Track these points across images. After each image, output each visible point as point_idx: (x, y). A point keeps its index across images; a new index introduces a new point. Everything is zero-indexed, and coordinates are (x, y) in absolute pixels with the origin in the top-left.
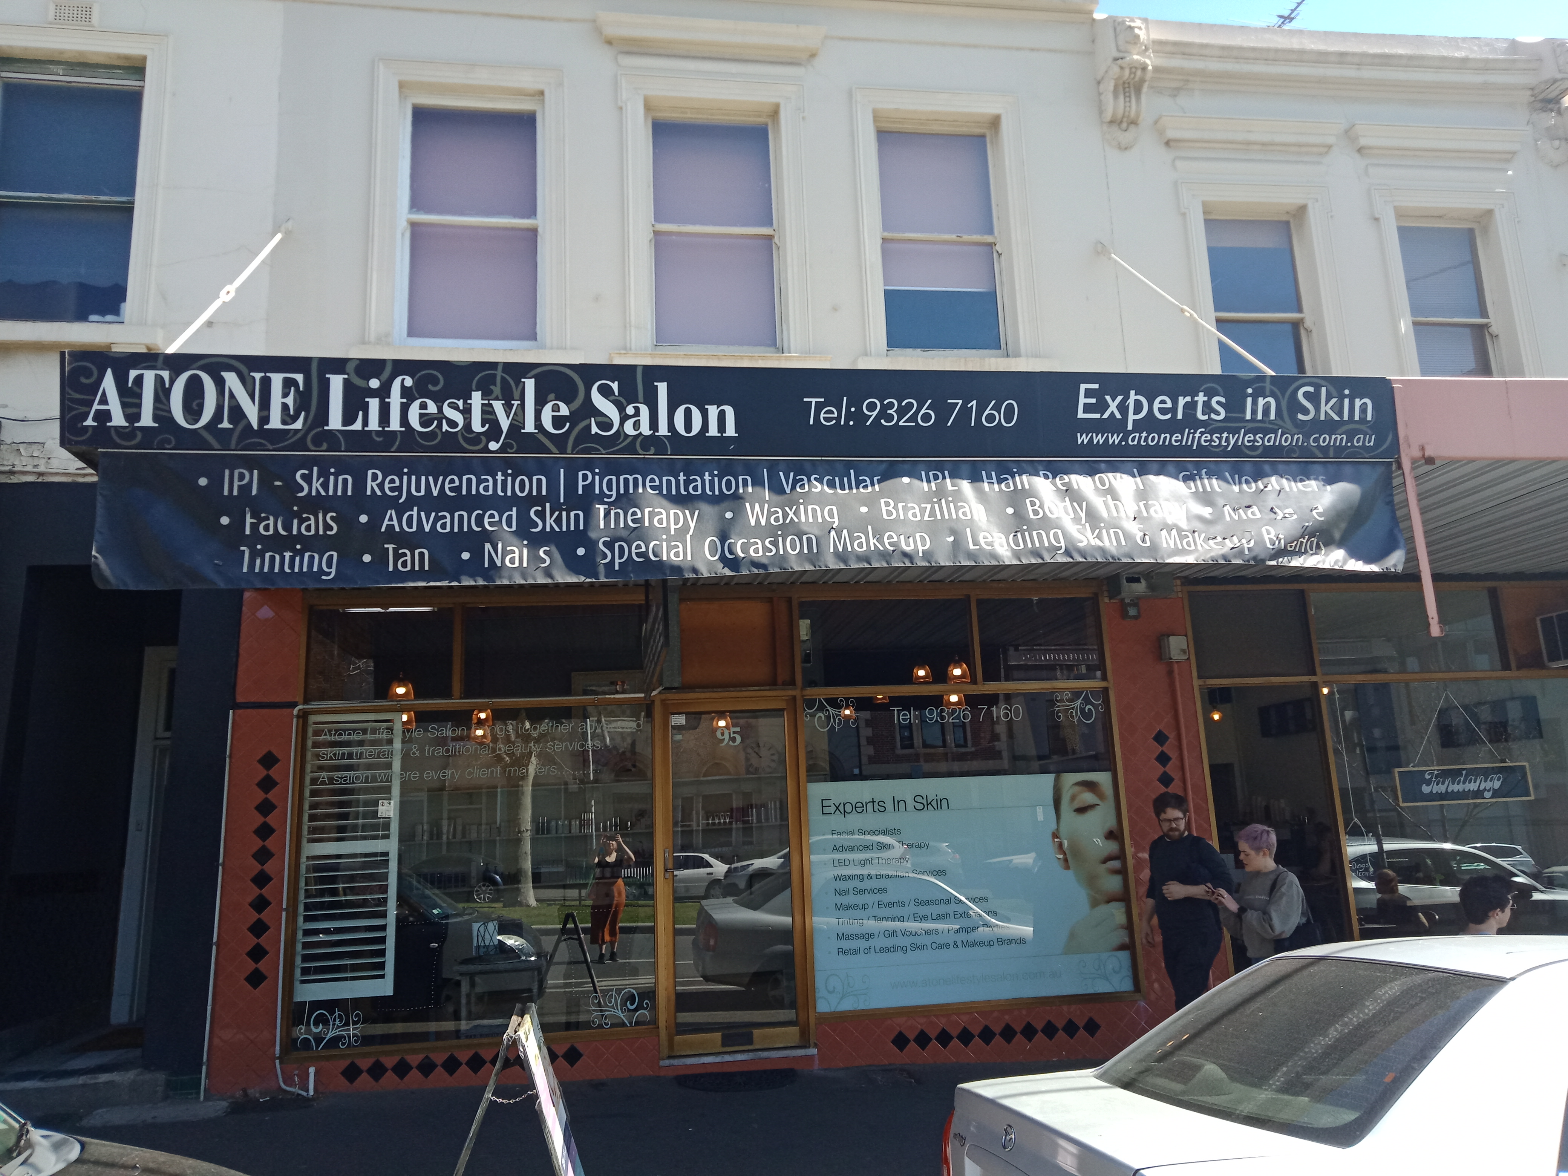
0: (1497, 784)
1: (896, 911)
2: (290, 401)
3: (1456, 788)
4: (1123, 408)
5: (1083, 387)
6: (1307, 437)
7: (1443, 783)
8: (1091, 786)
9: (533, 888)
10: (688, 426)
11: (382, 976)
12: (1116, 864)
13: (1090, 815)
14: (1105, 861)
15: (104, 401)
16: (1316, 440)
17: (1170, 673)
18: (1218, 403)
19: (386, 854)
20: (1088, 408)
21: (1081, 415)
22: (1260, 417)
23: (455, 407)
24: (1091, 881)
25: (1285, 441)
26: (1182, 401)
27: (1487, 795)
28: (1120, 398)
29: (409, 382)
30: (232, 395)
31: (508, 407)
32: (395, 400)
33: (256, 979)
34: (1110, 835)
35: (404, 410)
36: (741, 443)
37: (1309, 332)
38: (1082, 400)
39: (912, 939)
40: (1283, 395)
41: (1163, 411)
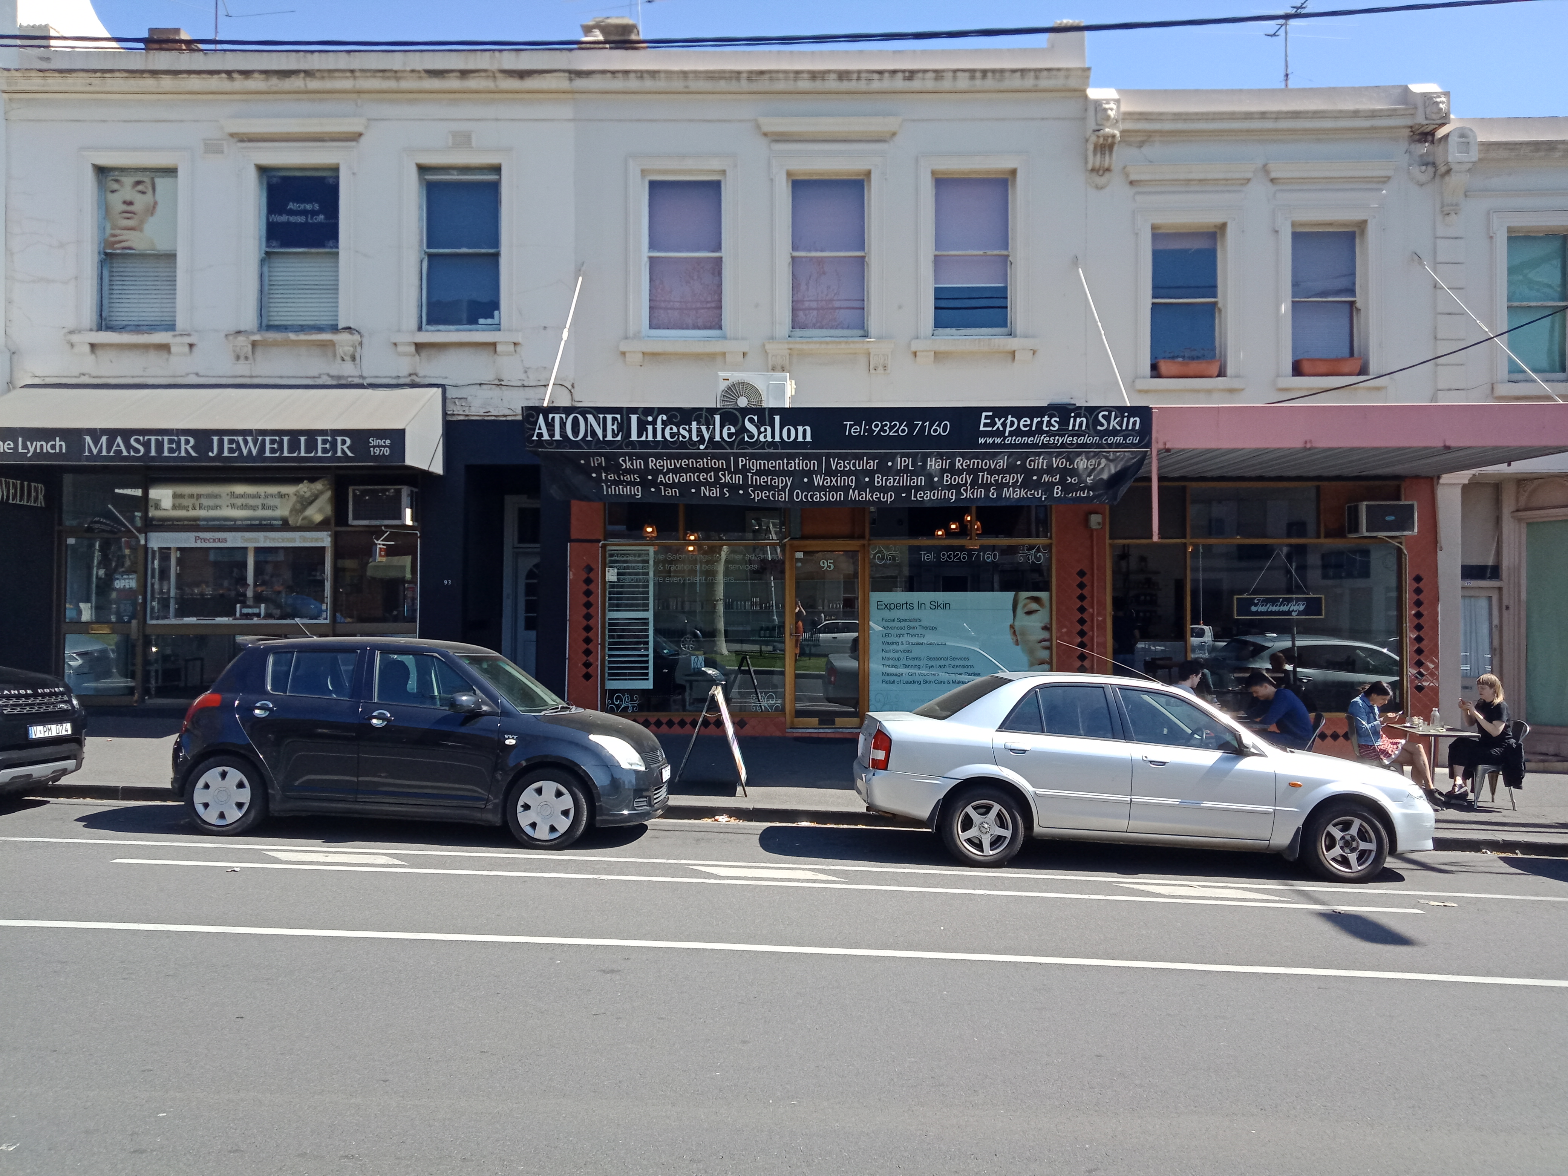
0: (1302, 608)
1: (916, 663)
2: (615, 427)
3: (1274, 609)
4: (1004, 425)
5: (984, 414)
6: (1101, 439)
7: (1266, 606)
8: (1036, 600)
9: (726, 641)
10: (789, 437)
11: (647, 679)
12: (1047, 644)
13: (1033, 617)
14: (1040, 642)
15: (540, 429)
16: (1106, 440)
17: (1091, 536)
18: (1055, 421)
19: (647, 619)
20: (986, 425)
21: (982, 428)
22: (1077, 428)
23: (684, 429)
24: (1031, 652)
25: (1088, 440)
26: (1035, 420)
27: (1294, 614)
28: (1003, 419)
29: (665, 418)
30: (591, 425)
31: (708, 429)
32: (659, 426)
33: (587, 677)
34: (1045, 628)
35: (663, 430)
36: (814, 444)
37: (1220, 310)
38: (983, 421)
39: (924, 678)
40: (1091, 417)
41: (1025, 426)
